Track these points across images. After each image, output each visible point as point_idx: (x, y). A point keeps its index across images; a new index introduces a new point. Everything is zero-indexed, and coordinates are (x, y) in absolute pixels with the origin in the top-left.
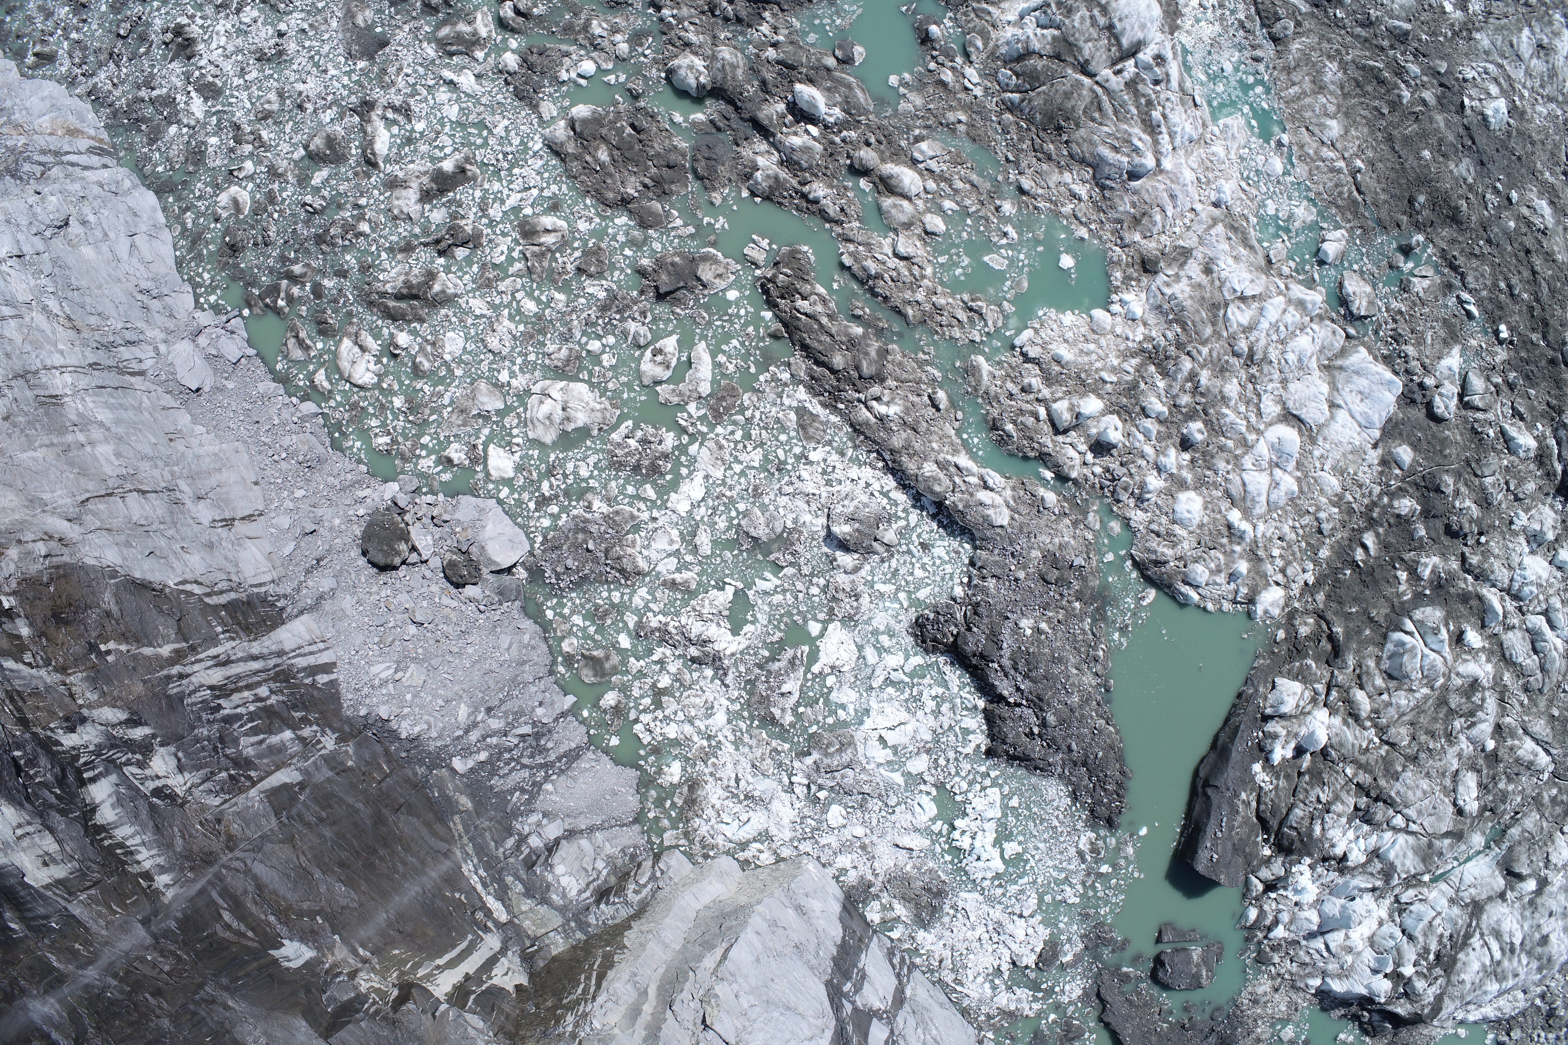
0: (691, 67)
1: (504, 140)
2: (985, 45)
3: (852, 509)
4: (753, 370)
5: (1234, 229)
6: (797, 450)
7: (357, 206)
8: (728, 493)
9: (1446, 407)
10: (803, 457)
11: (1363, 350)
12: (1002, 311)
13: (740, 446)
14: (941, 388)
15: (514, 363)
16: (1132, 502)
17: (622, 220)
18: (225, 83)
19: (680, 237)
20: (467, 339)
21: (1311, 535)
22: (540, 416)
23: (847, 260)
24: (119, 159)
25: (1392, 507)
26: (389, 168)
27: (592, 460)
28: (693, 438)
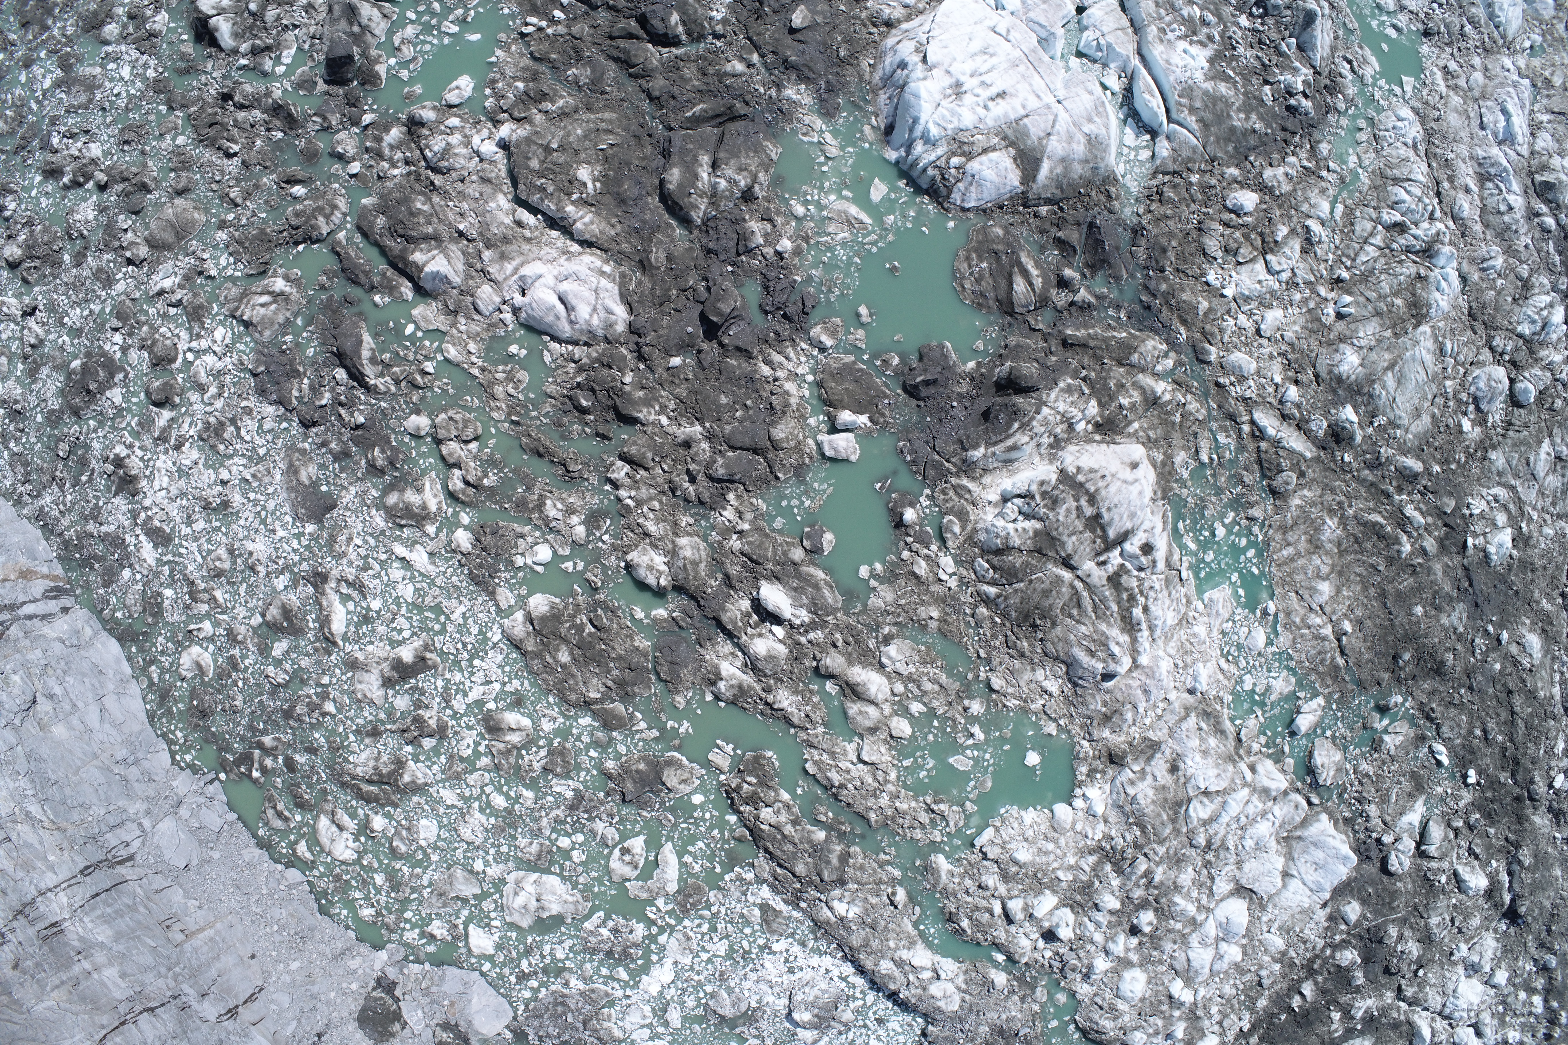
0: (650, 568)
1: (462, 629)
2: (963, 528)
3: (811, 998)
4: (718, 870)
5: (1206, 715)
6: (761, 942)
7: (319, 684)
8: (696, 978)
9: (1400, 864)
10: (766, 948)
11: (1324, 817)
12: (964, 811)
13: (707, 938)
14: (901, 885)
15: (487, 853)
16: (1079, 977)
17: (586, 720)
18: (173, 529)
19: (644, 740)
20: (440, 828)
21: (1251, 988)
22: (516, 906)
23: (810, 768)
24: (76, 597)
25: (1333, 957)
26: (349, 648)
27: (568, 944)
28: (662, 930)
